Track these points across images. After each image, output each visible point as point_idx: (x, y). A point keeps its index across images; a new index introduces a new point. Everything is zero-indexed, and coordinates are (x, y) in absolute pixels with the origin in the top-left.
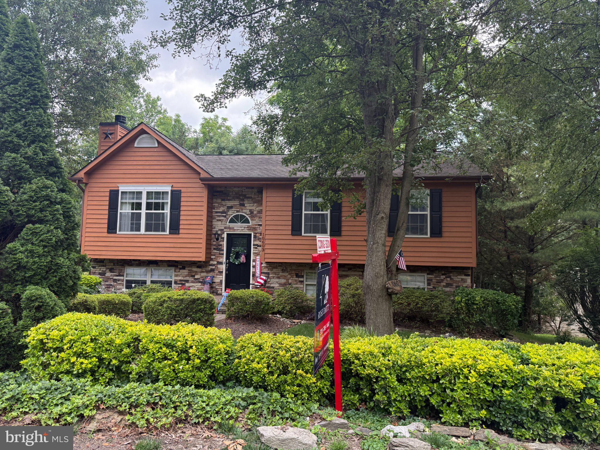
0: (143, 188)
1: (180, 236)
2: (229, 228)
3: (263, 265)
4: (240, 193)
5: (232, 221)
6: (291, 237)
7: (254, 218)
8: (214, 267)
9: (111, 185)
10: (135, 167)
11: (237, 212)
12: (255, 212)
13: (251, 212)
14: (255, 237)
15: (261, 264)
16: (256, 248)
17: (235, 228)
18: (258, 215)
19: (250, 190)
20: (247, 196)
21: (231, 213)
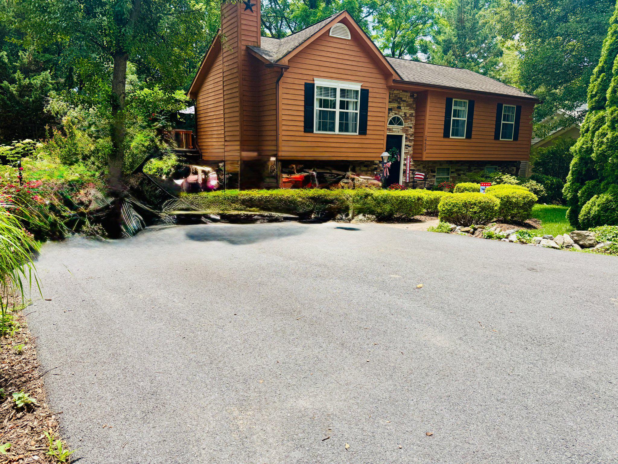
0: (337, 84)
1: (367, 136)
2: (389, 130)
3: (411, 163)
4: (398, 96)
5: (391, 123)
6: (442, 139)
7: (406, 121)
8: (377, 166)
9: (305, 77)
10: (329, 60)
11: (396, 114)
12: (408, 115)
13: (405, 114)
14: (406, 138)
15: (410, 162)
16: (407, 148)
17: (394, 130)
18: (410, 118)
19: (406, 94)
20: (403, 99)
21: (391, 115)
